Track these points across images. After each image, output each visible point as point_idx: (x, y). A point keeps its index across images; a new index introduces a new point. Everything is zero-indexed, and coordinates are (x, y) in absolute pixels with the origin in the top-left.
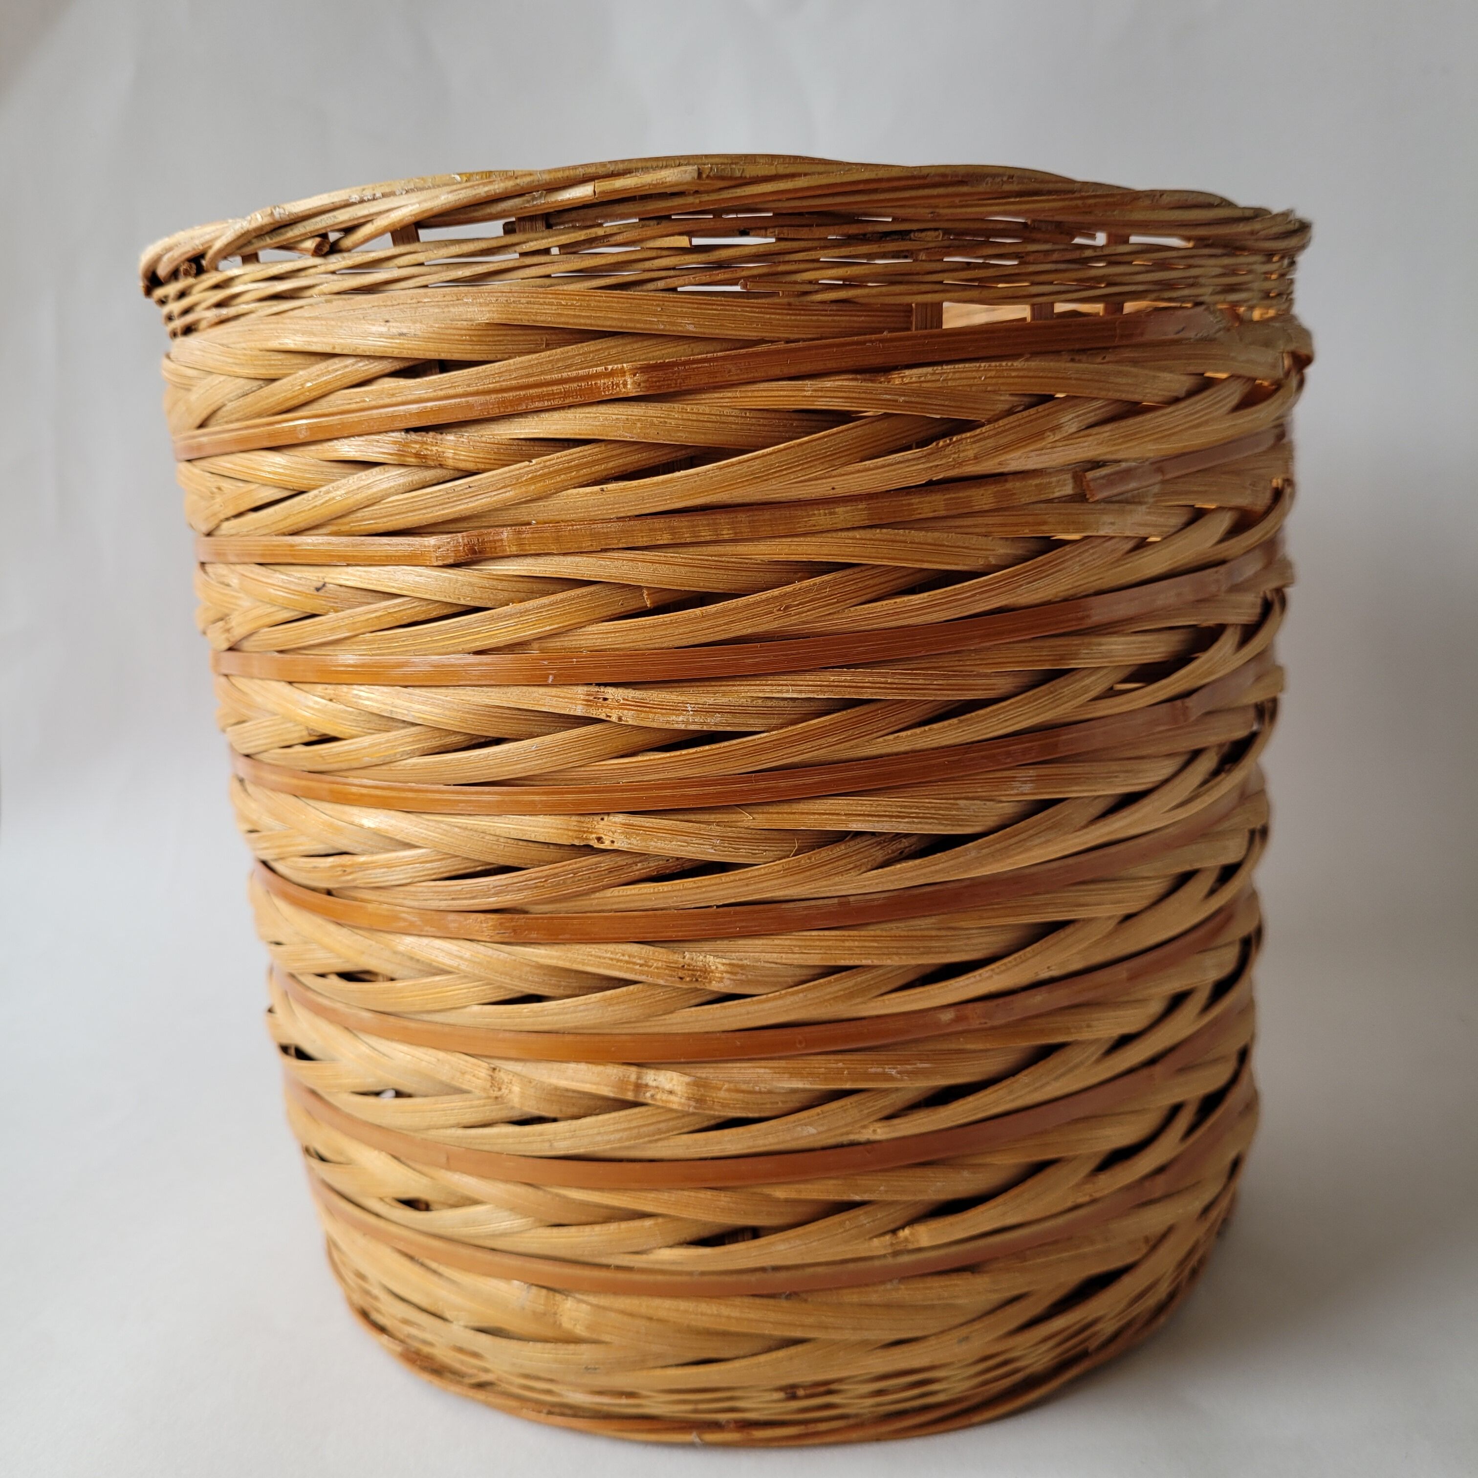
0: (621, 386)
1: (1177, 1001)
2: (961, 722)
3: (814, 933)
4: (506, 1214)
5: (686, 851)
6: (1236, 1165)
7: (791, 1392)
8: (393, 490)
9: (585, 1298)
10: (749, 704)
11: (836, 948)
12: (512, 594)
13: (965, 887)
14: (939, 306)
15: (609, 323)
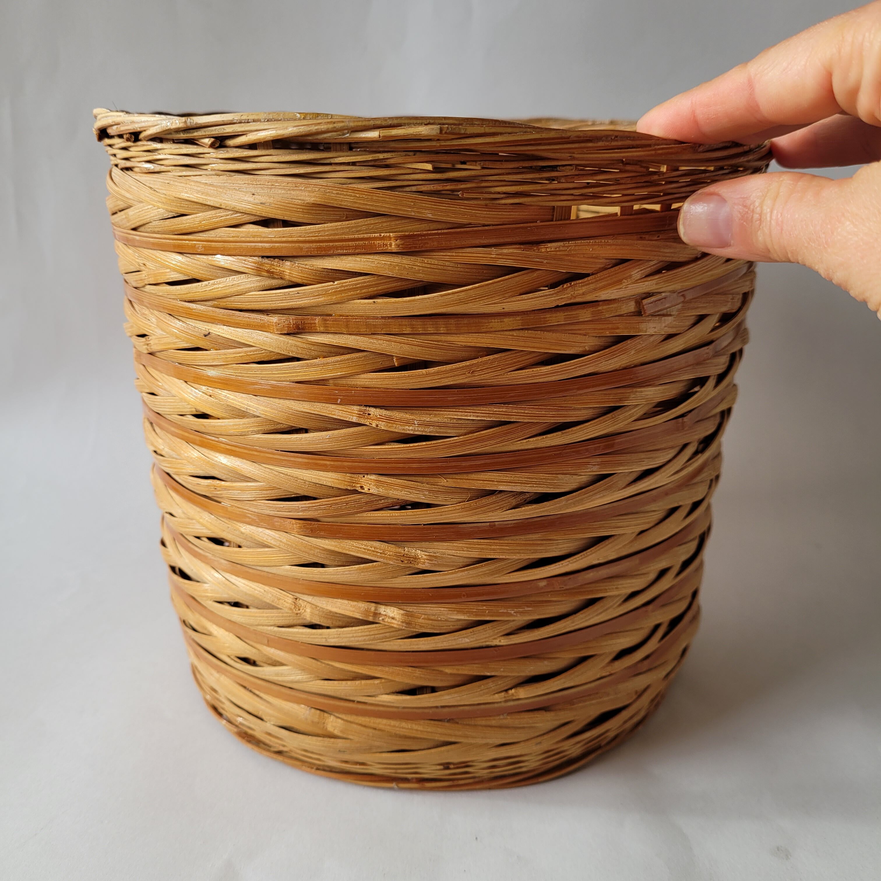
0: (389, 246)
1: (663, 573)
2: (563, 433)
3: (475, 541)
4: (300, 672)
5: (409, 497)
6: (684, 651)
7: (446, 766)
8: (253, 289)
9: (340, 716)
10: (449, 422)
11: (487, 549)
12: (320, 353)
13: (558, 518)
14: (570, 208)
15: (384, 209)
